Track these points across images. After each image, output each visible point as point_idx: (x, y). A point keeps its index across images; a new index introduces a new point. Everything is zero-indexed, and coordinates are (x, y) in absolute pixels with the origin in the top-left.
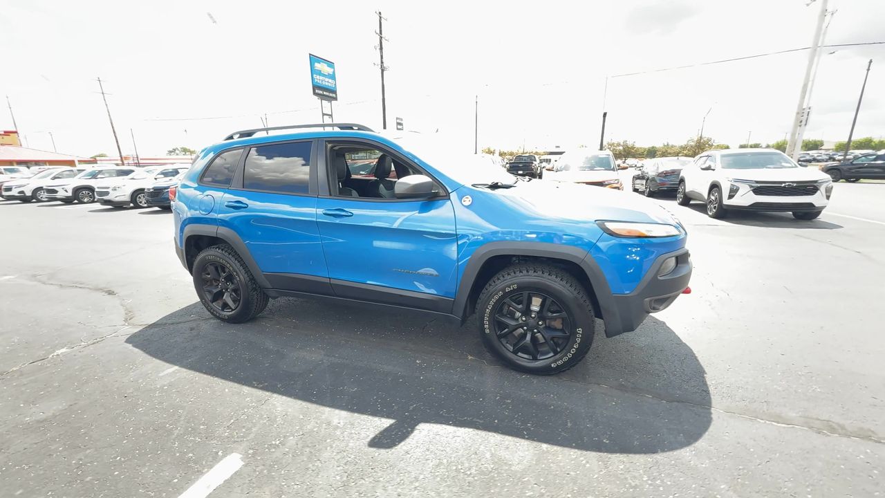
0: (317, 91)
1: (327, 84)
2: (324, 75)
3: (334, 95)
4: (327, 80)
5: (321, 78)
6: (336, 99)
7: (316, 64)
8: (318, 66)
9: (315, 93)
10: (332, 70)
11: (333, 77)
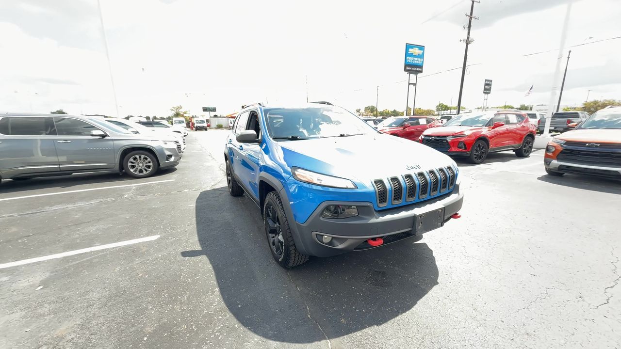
0: (407, 68)
1: (416, 62)
2: (415, 56)
3: (420, 69)
4: (417, 59)
5: (412, 58)
6: (421, 72)
7: (410, 50)
8: (411, 51)
9: (405, 70)
10: (422, 52)
11: (421, 56)
